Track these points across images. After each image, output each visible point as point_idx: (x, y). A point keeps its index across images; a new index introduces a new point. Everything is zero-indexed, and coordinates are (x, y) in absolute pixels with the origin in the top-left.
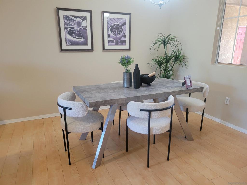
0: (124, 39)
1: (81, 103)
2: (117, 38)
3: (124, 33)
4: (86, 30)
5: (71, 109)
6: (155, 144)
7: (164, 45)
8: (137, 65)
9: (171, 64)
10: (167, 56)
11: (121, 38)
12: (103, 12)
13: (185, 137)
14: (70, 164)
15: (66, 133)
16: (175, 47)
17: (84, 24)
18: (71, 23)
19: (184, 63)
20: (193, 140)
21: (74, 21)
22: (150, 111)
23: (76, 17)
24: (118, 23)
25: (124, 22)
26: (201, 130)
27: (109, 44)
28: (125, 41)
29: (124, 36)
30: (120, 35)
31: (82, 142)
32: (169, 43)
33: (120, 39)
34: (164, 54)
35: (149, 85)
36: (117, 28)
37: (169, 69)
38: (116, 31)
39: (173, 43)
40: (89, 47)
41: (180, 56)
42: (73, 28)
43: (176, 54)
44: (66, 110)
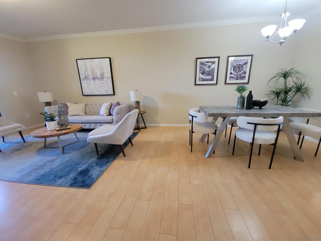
0: (244, 75)
1: (204, 114)
2: (237, 75)
3: (244, 70)
4: (214, 70)
5: (197, 117)
6: (260, 156)
7: (284, 78)
8: (250, 92)
9: (290, 95)
10: (287, 88)
11: (242, 74)
12: (229, 57)
13: (295, 158)
14: (192, 151)
15: (192, 132)
16: (298, 79)
17: (213, 66)
18: (204, 67)
19: (306, 94)
20: (303, 161)
21: (206, 65)
22: (256, 125)
23: (208, 62)
24: (240, 64)
25: (246, 62)
26: (315, 155)
27: (230, 79)
28: (244, 77)
29: (245, 73)
30: (241, 73)
31: (201, 143)
32: (291, 76)
33: (240, 75)
34: (284, 86)
35: (261, 108)
36: (239, 67)
37: (288, 100)
38: (238, 69)
39: (295, 76)
40: (214, 82)
41: (303, 87)
42: (205, 70)
43: (297, 86)
44: (194, 118)
